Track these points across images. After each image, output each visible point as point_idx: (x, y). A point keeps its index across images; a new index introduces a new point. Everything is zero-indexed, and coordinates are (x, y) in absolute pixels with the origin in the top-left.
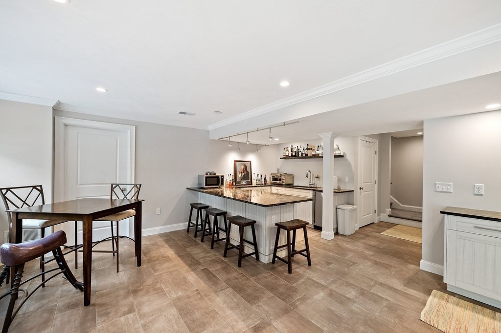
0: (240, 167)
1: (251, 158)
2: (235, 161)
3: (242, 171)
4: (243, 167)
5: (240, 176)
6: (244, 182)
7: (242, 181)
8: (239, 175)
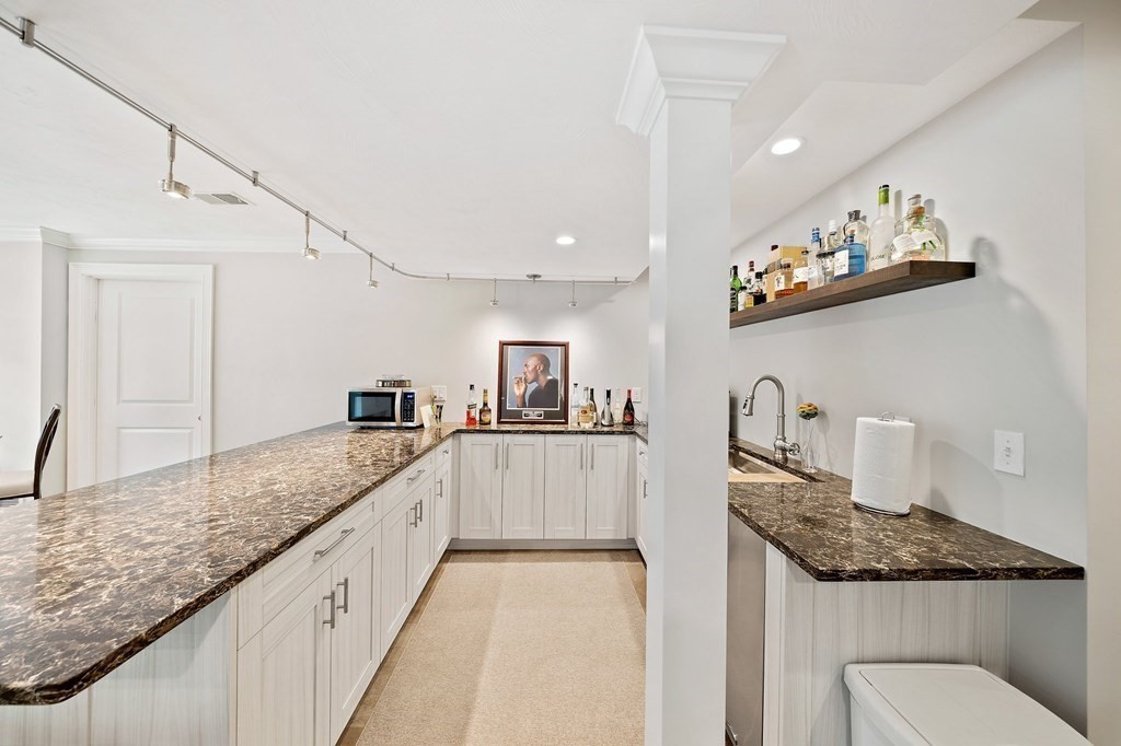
0: (522, 365)
1: (572, 332)
2: (503, 344)
3: (530, 377)
4: (532, 362)
5: (518, 391)
6: (533, 413)
7: (525, 411)
8: (516, 391)
